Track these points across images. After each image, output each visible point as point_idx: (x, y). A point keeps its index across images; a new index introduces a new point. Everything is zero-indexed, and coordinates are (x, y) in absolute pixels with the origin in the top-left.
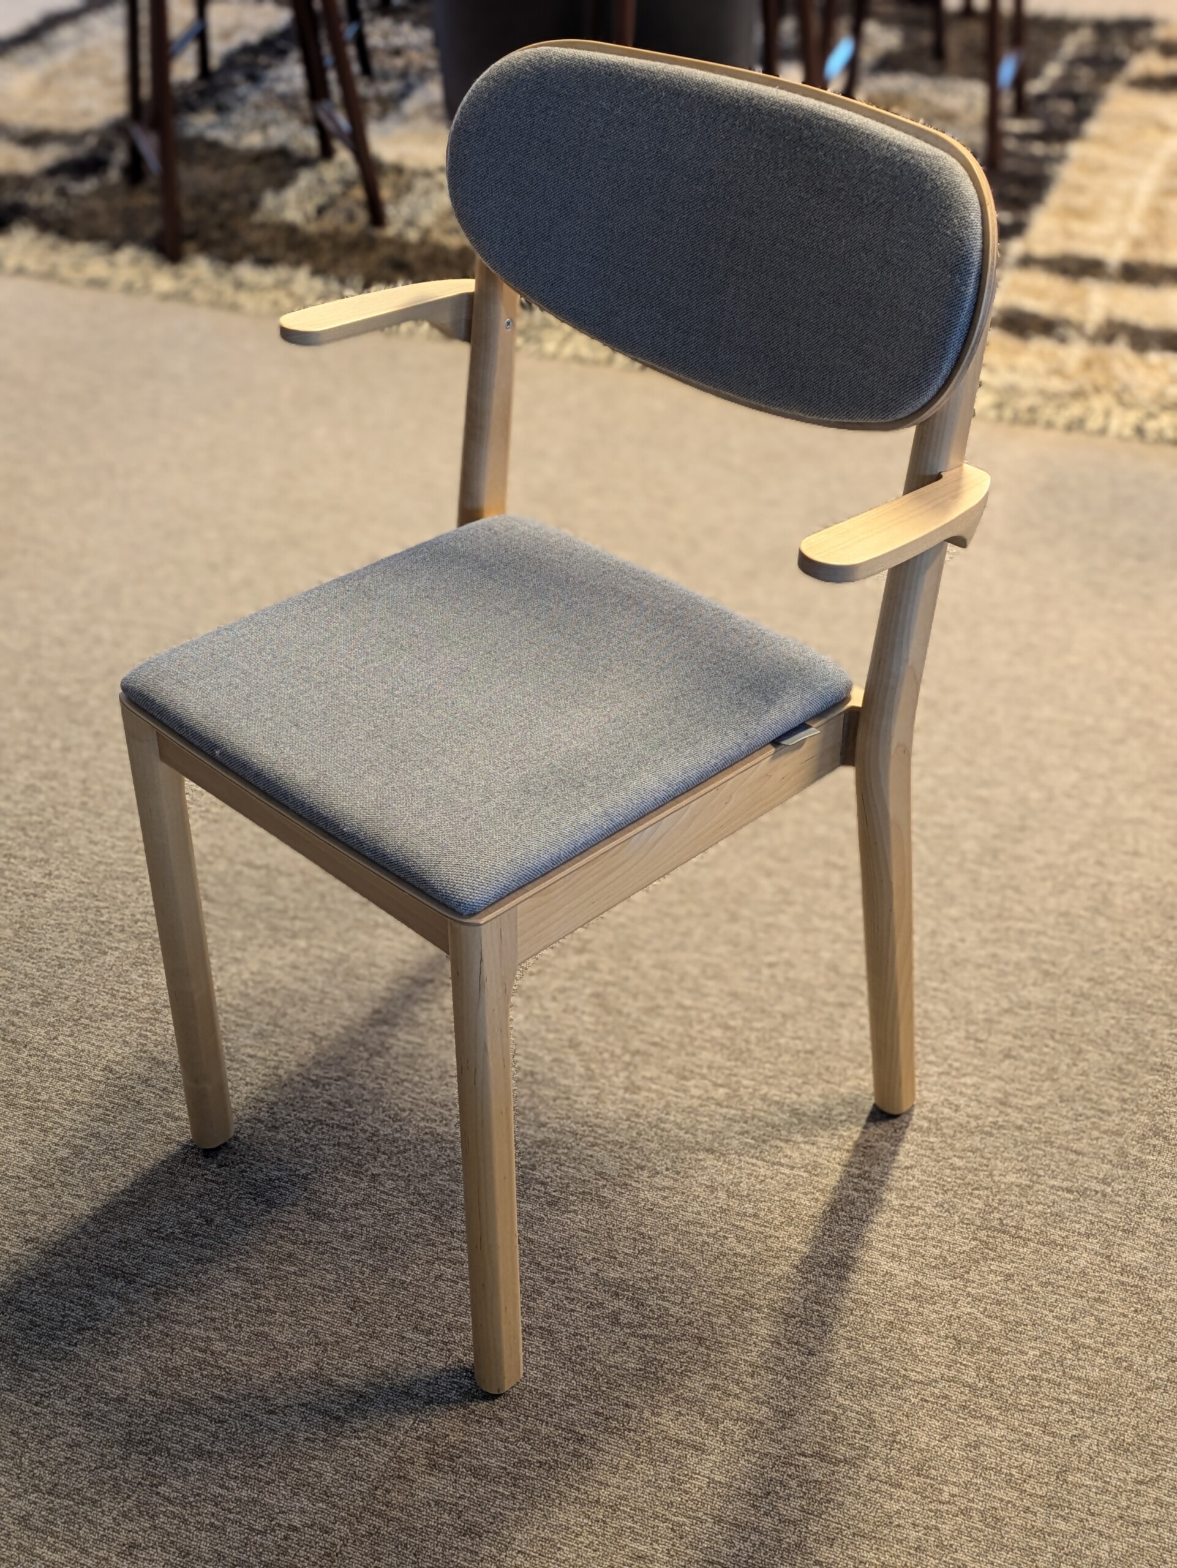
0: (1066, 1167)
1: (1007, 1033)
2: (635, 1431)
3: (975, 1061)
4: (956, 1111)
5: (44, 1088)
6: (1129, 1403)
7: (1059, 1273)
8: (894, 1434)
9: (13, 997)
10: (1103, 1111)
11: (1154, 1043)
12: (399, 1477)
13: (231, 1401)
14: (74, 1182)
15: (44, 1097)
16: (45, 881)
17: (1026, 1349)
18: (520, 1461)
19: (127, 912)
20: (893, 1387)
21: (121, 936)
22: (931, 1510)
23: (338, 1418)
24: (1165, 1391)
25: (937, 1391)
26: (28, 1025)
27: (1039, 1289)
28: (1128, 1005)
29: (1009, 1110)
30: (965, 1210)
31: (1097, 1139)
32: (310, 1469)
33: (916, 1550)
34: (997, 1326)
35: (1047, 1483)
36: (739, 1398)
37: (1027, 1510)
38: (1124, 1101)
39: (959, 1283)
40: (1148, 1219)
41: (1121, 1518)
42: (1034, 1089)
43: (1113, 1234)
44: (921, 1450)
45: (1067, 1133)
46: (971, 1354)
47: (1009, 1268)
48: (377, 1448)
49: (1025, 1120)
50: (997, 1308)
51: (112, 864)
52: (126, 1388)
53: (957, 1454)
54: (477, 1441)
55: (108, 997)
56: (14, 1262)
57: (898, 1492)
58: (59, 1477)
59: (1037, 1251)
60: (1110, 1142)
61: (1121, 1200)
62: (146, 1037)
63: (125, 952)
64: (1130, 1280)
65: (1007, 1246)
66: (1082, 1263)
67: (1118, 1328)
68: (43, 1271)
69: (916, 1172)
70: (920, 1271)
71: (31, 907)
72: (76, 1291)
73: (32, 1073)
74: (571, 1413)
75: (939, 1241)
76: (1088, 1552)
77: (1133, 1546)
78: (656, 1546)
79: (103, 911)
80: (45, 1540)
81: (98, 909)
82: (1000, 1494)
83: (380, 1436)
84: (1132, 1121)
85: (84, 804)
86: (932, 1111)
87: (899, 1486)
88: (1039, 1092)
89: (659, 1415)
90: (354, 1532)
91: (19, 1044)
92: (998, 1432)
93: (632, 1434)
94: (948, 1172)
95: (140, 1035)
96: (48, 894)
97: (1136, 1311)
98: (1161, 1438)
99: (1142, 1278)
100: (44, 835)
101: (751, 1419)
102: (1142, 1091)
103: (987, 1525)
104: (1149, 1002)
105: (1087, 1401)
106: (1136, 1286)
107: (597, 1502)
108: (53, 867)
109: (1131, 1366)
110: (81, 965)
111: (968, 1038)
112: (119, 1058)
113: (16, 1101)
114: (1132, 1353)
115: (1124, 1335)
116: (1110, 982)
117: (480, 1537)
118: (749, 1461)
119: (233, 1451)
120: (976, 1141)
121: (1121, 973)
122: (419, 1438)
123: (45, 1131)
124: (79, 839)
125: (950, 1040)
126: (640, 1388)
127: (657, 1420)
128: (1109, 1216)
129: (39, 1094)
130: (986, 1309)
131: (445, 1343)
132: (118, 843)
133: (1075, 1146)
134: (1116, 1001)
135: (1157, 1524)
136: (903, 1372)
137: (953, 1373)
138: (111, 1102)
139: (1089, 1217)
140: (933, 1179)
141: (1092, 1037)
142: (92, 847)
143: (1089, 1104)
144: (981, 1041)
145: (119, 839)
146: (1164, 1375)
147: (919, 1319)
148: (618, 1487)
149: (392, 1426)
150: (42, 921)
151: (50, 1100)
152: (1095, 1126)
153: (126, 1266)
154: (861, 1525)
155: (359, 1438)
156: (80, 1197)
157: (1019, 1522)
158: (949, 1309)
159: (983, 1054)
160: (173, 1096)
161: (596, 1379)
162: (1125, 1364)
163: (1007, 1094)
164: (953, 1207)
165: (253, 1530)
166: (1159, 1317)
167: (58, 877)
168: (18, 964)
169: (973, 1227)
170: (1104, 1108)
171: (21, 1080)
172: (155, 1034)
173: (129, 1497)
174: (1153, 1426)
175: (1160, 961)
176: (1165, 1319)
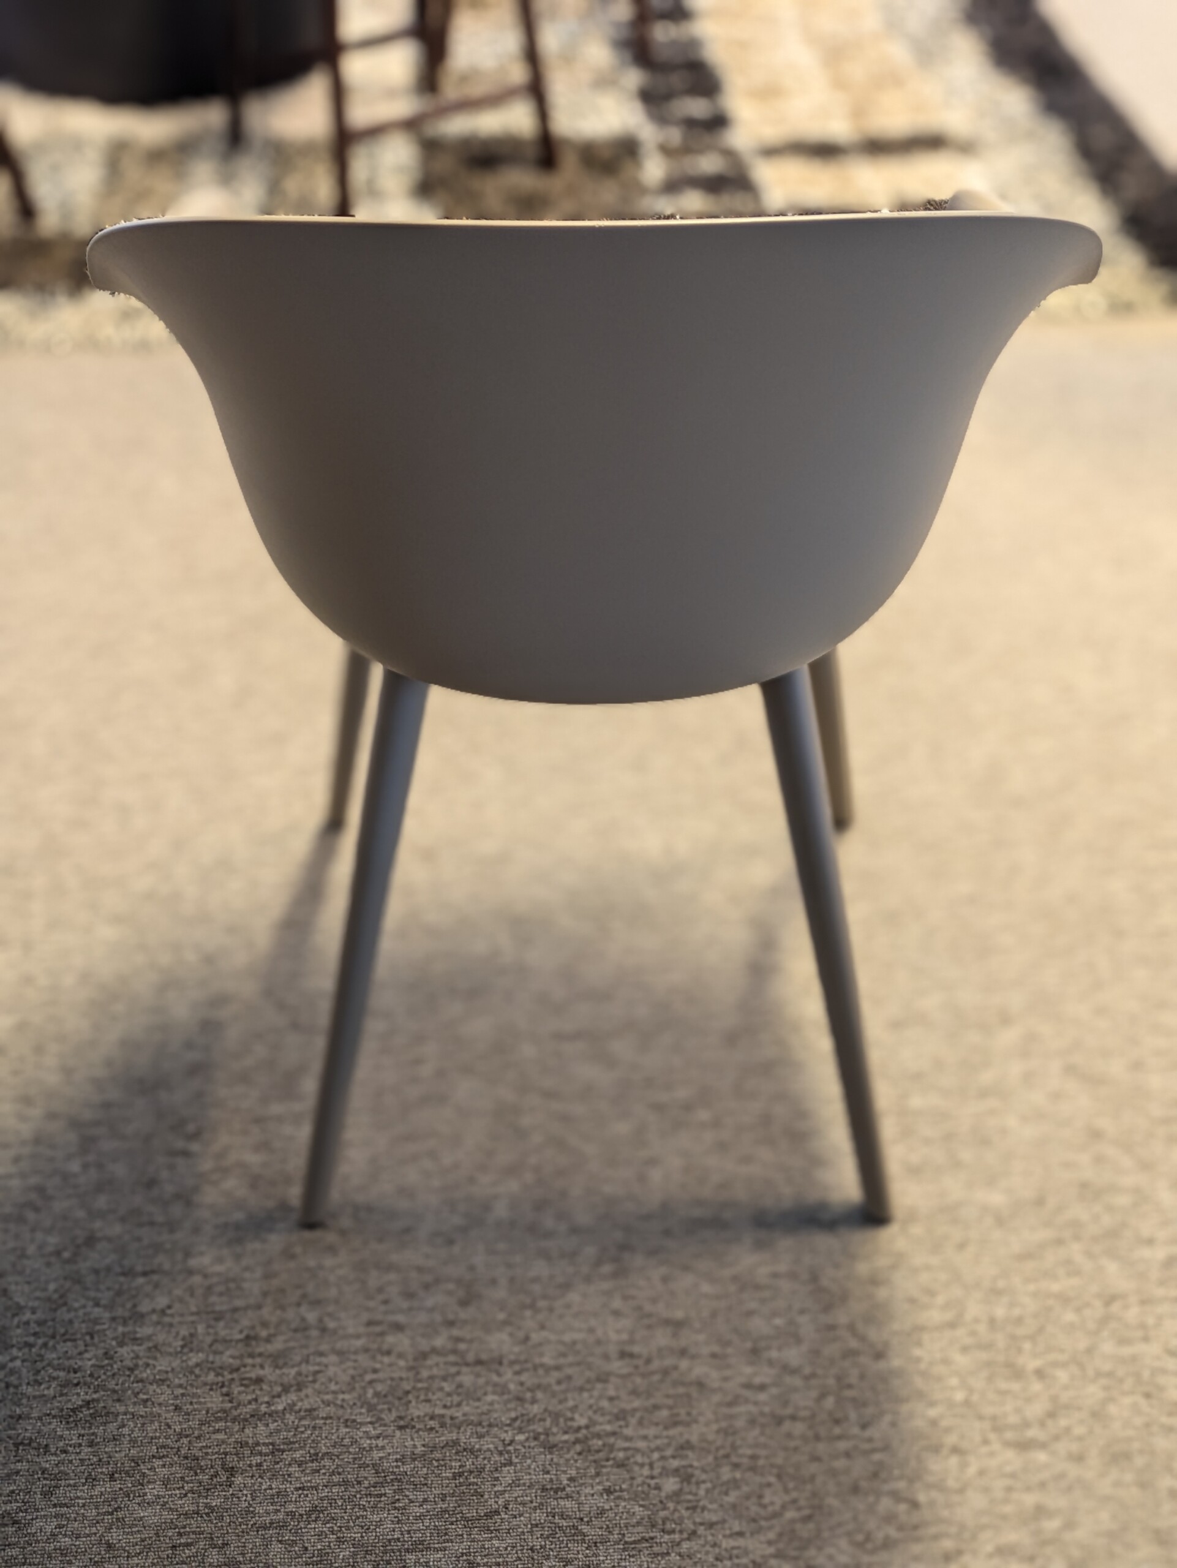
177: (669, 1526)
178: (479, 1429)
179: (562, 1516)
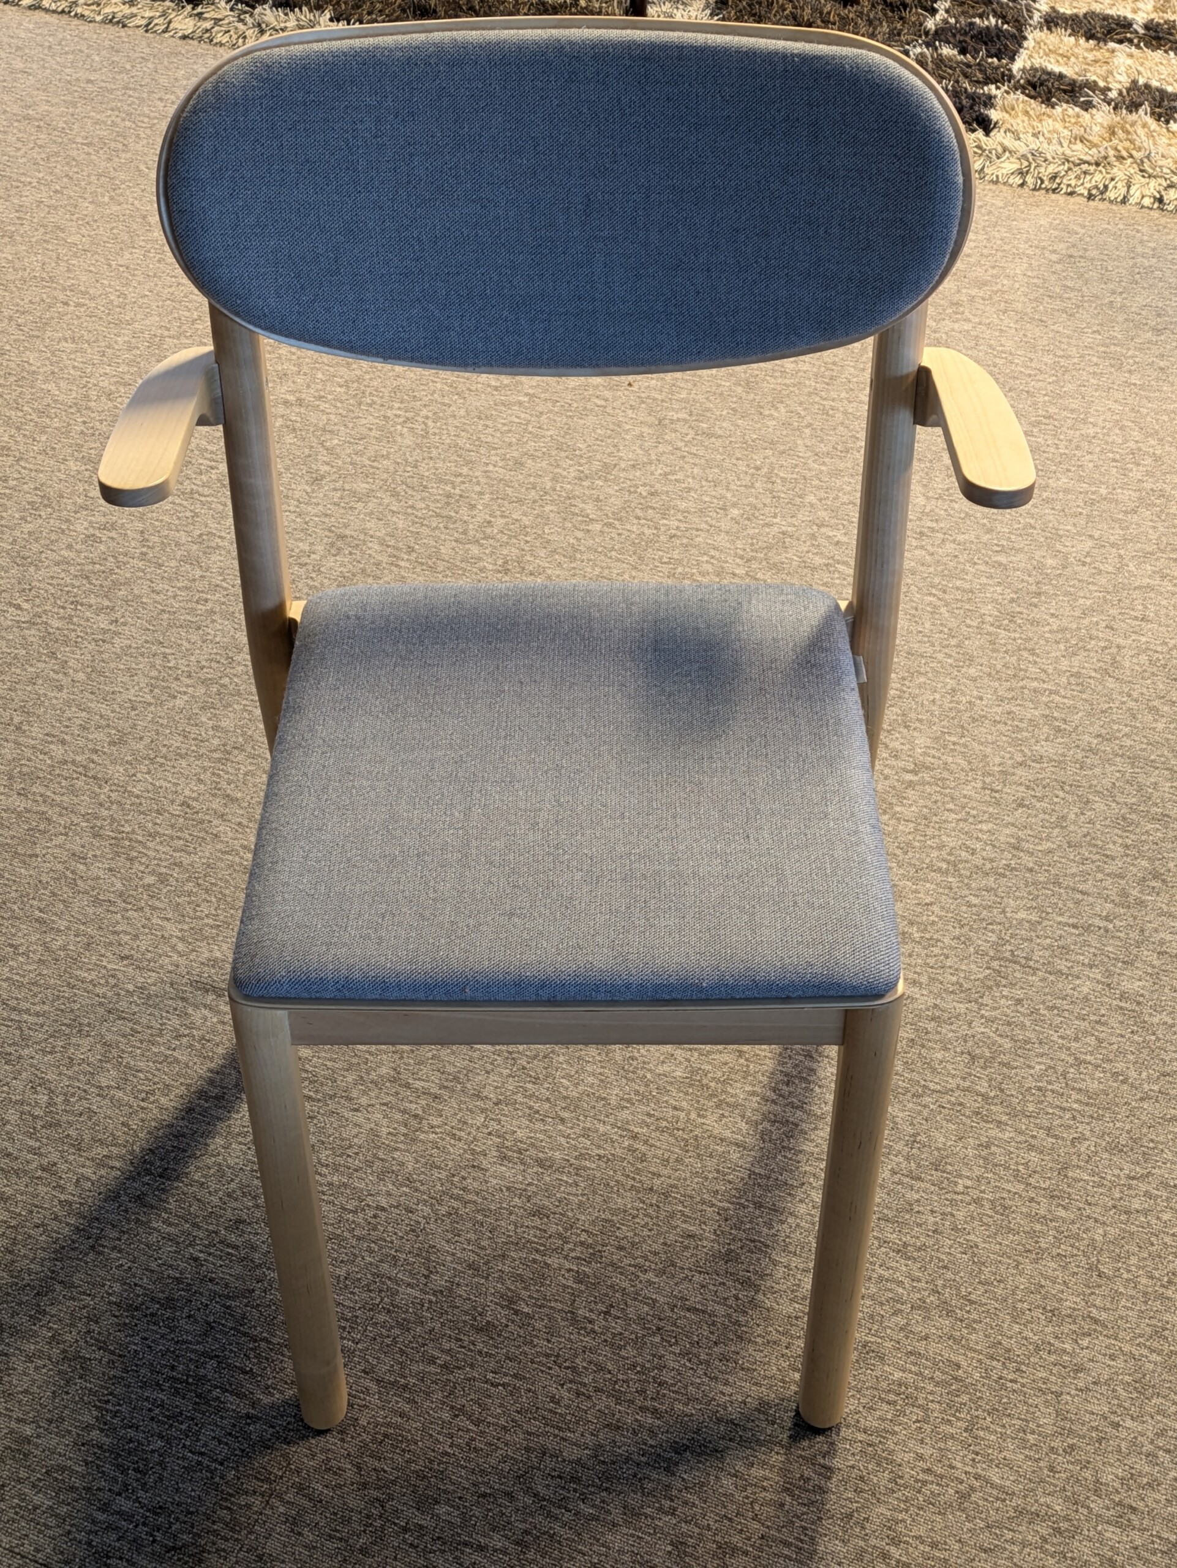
0: (1072, 906)
1: (1021, 784)
2: (683, 1130)
3: (991, 809)
4: (973, 854)
5: (127, 821)
6: (1124, 1111)
7: (1064, 999)
8: (914, 1135)
9: (91, 737)
10: (1107, 856)
11: (1156, 794)
12: (474, 1166)
13: (319, 1100)
14: (161, 905)
15: (128, 829)
16: (112, 627)
17: (1032, 1064)
18: (581, 1155)
19: (193, 658)
20: (914, 1095)
21: (189, 681)
22: (947, 1199)
23: (416, 1116)
24: (1157, 1101)
25: (953, 1099)
26: (107, 762)
27: (1045, 1012)
28: (1133, 760)
29: (1022, 854)
30: (980, 943)
31: (1101, 881)
32: (394, 1159)
33: (934, 1232)
34: (1007, 1044)
35: (1049, 1178)
36: (776, 1103)
37: (1032, 1200)
38: (1127, 847)
39: (974, 1006)
40: (1145, 953)
41: (1115, 1207)
42: (1044, 835)
43: (1114, 965)
44: (938, 1149)
45: (1074, 875)
46: (984, 1068)
47: (1019, 994)
48: (452, 1142)
49: (1035, 863)
50: (1007, 1029)
51: (175, 613)
52: (223, 1088)
53: (971, 1152)
54: (541, 1137)
55: (180, 739)
56: (113, 976)
57: (917, 1184)
58: (168, 1163)
59: (1044, 980)
60: (1113, 884)
61: (1122, 935)
62: (219, 776)
63: (193, 696)
64: (1128, 1005)
65: (1018, 975)
66: (1085, 990)
67: (1116, 1046)
68: (139, 985)
69: (935, 908)
70: (938, 995)
71: (102, 653)
72: (170, 1002)
73: (114, 807)
74: (625, 1114)
75: (956, 970)
76: (1085, 1236)
77: (1125, 1231)
78: (704, 1227)
79: (170, 657)
80: (160, 1216)
81: (165, 655)
82: (1009, 1187)
83: (454, 1131)
84: (1133, 864)
85: (144, 554)
86: (950, 854)
87: (919, 1179)
88: (1048, 838)
89: (704, 1117)
90: (435, 1212)
91: (99, 779)
92: (1007, 1134)
93: (681, 1132)
94: (964, 908)
95: (214, 774)
96: (116, 640)
97: (1132, 1032)
98: (1152, 1141)
99: (1139, 1003)
100: (108, 583)
101: (787, 1121)
102: (1143, 838)
103: (996, 1213)
104: (1153, 757)
105: (1087, 1109)
106: (1133, 1011)
107: (651, 1189)
108: (118, 615)
109: (1127, 1079)
110: (152, 708)
111: (984, 788)
112: (195, 795)
113: (102, 832)
114: (1128, 1068)
115: (1120, 1052)
116: (1117, 738)
117: (548, 1217)
118: (785, 1157)
119: (323, 1143)
120: (991, 881)
121: (1127, 730)
122: (490, 1134)
123: (131, 860)
124: (141, 588)
125: (968, 790)
126: (686, 1094)
127: (703, 1121)
128: (1110, 949)
129: (123, 826)
130: (997, 1029)
131: (510, 1053)
132: (179, 593)
133: (1081, 887)
134: (1122, 756)
135: (1146, 1212)
136: (923, 1083)
137: (967, 1084)
138: (190, 835)
139: (1092, 950)
140: (950, 915)
141: (1098, 788)
142: (154, 596)
143: (1094, 850)
144: (997, 792)
145: (179, 589)
146: (1156, 1088)
147: (938, 1037)
148: (669, 1177)
149: (465, 1123)
150: (113, 665)
151: (133, 832)
152: (1100, 870)
153: (214, 981)
154: (885, 1211)
155: (436, 1133)
156: (168, 920)
157: (1024, 1210)
158: (964, 1030)
159: (998, 804)
160: (248, 830)
161: (647, 1086)
162: (1121, 1078)
163: (1019, 840)
164: (969, 939)
165: (346, 1209)
166: (1153, 1038)
167: (125, 624)
168: (93, 706)
169: (987, 958)
170: (1109, 853)
171: (106, 813)
172: (227, 773)
173: (232, 1180)
174: (1145, 1130)
175: (1164, 720)
176: (1158, 1039)
177: (129, 900)
178: (64, 811)
179: (73, 872)
